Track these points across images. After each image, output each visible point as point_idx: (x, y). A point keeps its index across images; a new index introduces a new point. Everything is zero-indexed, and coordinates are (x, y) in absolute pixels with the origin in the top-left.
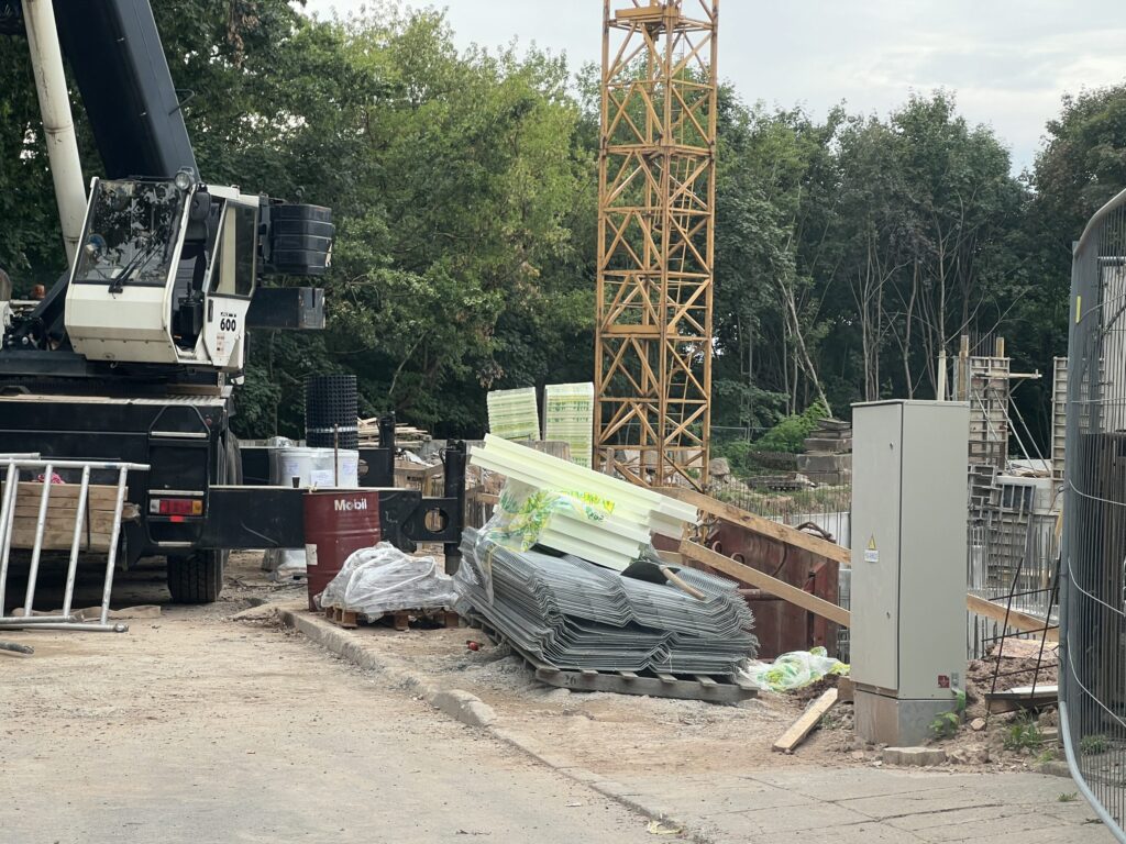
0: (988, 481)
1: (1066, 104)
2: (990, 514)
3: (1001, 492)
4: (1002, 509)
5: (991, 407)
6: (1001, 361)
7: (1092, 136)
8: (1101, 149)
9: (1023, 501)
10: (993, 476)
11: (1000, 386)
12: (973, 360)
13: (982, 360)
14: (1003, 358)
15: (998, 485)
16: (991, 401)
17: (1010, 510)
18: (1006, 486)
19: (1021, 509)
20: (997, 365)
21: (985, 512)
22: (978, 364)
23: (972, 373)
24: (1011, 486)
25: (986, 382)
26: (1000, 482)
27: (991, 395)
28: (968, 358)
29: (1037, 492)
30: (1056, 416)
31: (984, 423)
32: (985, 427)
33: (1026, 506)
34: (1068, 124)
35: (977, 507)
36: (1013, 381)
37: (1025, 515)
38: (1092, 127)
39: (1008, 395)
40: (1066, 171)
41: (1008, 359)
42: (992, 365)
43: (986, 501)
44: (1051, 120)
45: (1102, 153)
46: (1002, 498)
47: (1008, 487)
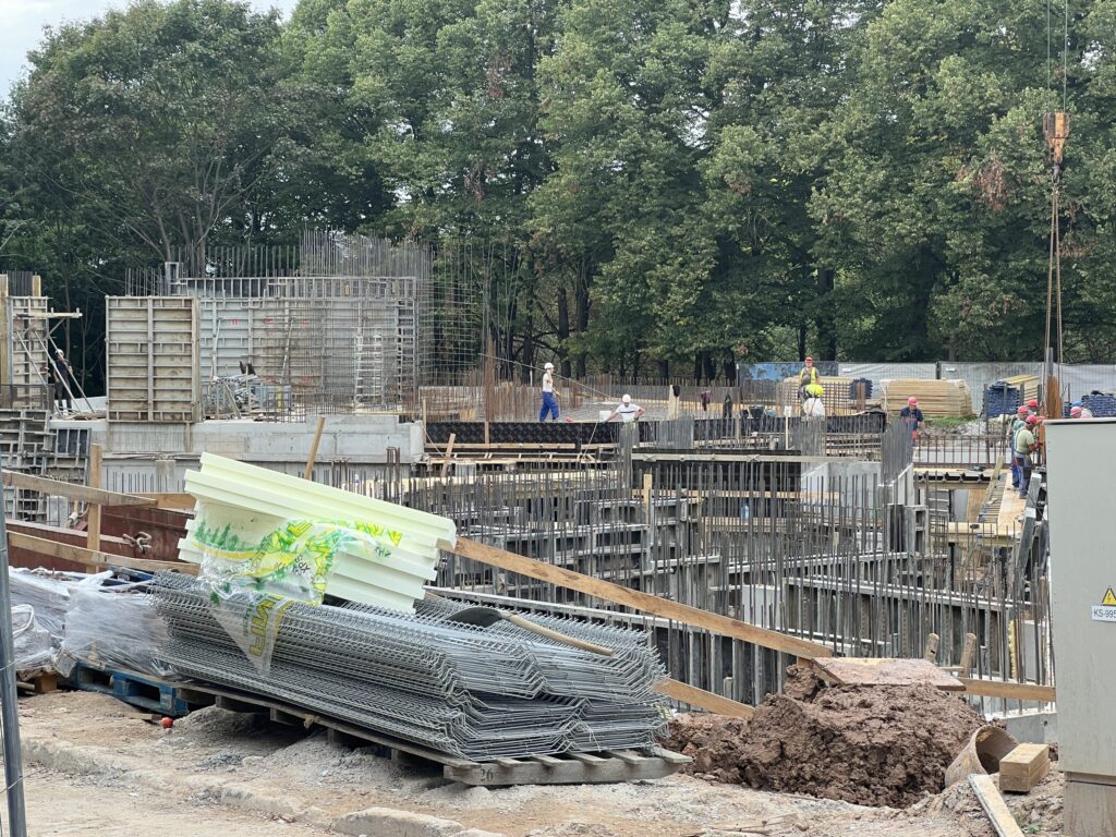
0: (40, 427)
1: (46, 34)
2: (44, 460)
3: (54, 437)
4: (57, 455)
5: (32, 348)
6: (39, 300)
7: (79, 68)
8: (90, 81)
9: (78, 445)
10: (46, 421)
11: (39, 327)
12: (14, 300)
13: (21, 300)
14: (40, 297)
15: (51, 430)
16: (32, 342)
17: (66, 455)
18: (60, 431)
19: (78, 453)
20: (36, 304)
21: (39, 459)
22: (18, 303)
23: (14, 314)
24: (66, 431)
25: (26, 322)
26: (53, 428)
27: (32, 335)
28: (9, 299)
29: (93, 436)
30: (110, 356)
31: (26, 365)
32: (27, 370)
33: (83, 450)
34: (51, 53)
35: (30, 455)
36: (53, 321)
37: (82, 460)
38: (79, 58)
39: (48, 335)
40: (55, 103)
41: (46, 298)
42: (32, 305)
43: (40, 447)
44: (31, 50)
45: (93, 85)
46: (57, 444)
47: (63, 431)
